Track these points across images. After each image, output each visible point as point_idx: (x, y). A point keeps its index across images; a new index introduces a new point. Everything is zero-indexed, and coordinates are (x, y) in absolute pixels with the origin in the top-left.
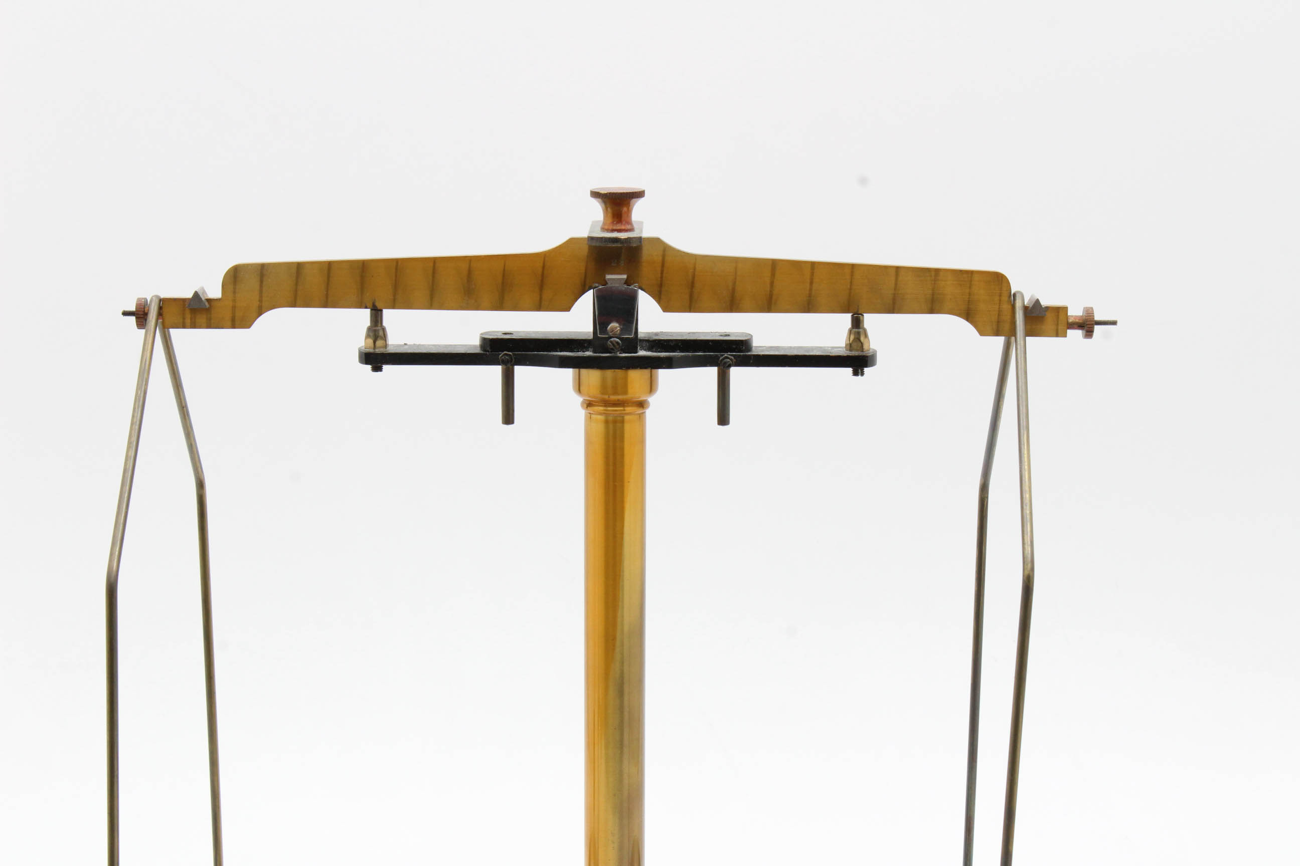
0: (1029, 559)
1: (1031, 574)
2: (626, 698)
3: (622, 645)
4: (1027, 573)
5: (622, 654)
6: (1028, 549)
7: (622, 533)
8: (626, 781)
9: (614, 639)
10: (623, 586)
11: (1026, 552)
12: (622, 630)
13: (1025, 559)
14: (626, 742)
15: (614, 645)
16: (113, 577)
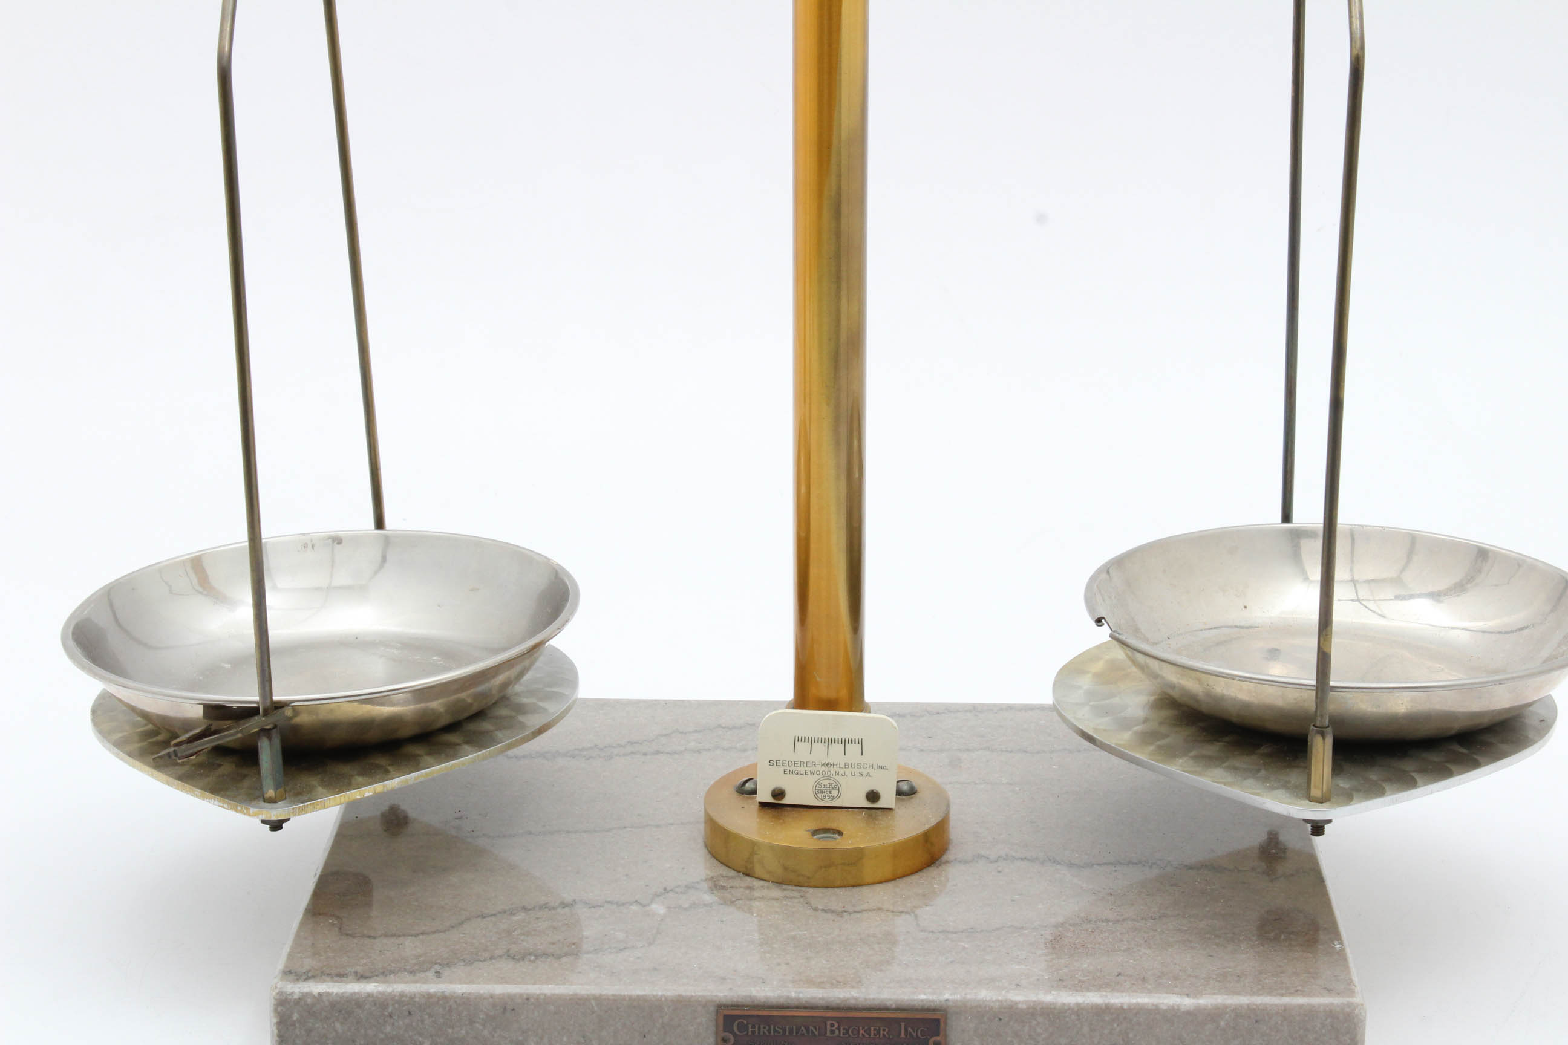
0: (1358, 35)
1: (1360, 54)
2: (844, 221)
3: (839, 154)
4: (1355, 52)
5: (839, 166)
6: (1356, 23)
7: (840, 14)
8: (844, 322)
9: (829, 147)
10: (840, 80)
11: (1354, 27)
12: (840, 137)
13: (1353, 36)
14: (844, 274)
15: (829, 156)
16: (225, 59)
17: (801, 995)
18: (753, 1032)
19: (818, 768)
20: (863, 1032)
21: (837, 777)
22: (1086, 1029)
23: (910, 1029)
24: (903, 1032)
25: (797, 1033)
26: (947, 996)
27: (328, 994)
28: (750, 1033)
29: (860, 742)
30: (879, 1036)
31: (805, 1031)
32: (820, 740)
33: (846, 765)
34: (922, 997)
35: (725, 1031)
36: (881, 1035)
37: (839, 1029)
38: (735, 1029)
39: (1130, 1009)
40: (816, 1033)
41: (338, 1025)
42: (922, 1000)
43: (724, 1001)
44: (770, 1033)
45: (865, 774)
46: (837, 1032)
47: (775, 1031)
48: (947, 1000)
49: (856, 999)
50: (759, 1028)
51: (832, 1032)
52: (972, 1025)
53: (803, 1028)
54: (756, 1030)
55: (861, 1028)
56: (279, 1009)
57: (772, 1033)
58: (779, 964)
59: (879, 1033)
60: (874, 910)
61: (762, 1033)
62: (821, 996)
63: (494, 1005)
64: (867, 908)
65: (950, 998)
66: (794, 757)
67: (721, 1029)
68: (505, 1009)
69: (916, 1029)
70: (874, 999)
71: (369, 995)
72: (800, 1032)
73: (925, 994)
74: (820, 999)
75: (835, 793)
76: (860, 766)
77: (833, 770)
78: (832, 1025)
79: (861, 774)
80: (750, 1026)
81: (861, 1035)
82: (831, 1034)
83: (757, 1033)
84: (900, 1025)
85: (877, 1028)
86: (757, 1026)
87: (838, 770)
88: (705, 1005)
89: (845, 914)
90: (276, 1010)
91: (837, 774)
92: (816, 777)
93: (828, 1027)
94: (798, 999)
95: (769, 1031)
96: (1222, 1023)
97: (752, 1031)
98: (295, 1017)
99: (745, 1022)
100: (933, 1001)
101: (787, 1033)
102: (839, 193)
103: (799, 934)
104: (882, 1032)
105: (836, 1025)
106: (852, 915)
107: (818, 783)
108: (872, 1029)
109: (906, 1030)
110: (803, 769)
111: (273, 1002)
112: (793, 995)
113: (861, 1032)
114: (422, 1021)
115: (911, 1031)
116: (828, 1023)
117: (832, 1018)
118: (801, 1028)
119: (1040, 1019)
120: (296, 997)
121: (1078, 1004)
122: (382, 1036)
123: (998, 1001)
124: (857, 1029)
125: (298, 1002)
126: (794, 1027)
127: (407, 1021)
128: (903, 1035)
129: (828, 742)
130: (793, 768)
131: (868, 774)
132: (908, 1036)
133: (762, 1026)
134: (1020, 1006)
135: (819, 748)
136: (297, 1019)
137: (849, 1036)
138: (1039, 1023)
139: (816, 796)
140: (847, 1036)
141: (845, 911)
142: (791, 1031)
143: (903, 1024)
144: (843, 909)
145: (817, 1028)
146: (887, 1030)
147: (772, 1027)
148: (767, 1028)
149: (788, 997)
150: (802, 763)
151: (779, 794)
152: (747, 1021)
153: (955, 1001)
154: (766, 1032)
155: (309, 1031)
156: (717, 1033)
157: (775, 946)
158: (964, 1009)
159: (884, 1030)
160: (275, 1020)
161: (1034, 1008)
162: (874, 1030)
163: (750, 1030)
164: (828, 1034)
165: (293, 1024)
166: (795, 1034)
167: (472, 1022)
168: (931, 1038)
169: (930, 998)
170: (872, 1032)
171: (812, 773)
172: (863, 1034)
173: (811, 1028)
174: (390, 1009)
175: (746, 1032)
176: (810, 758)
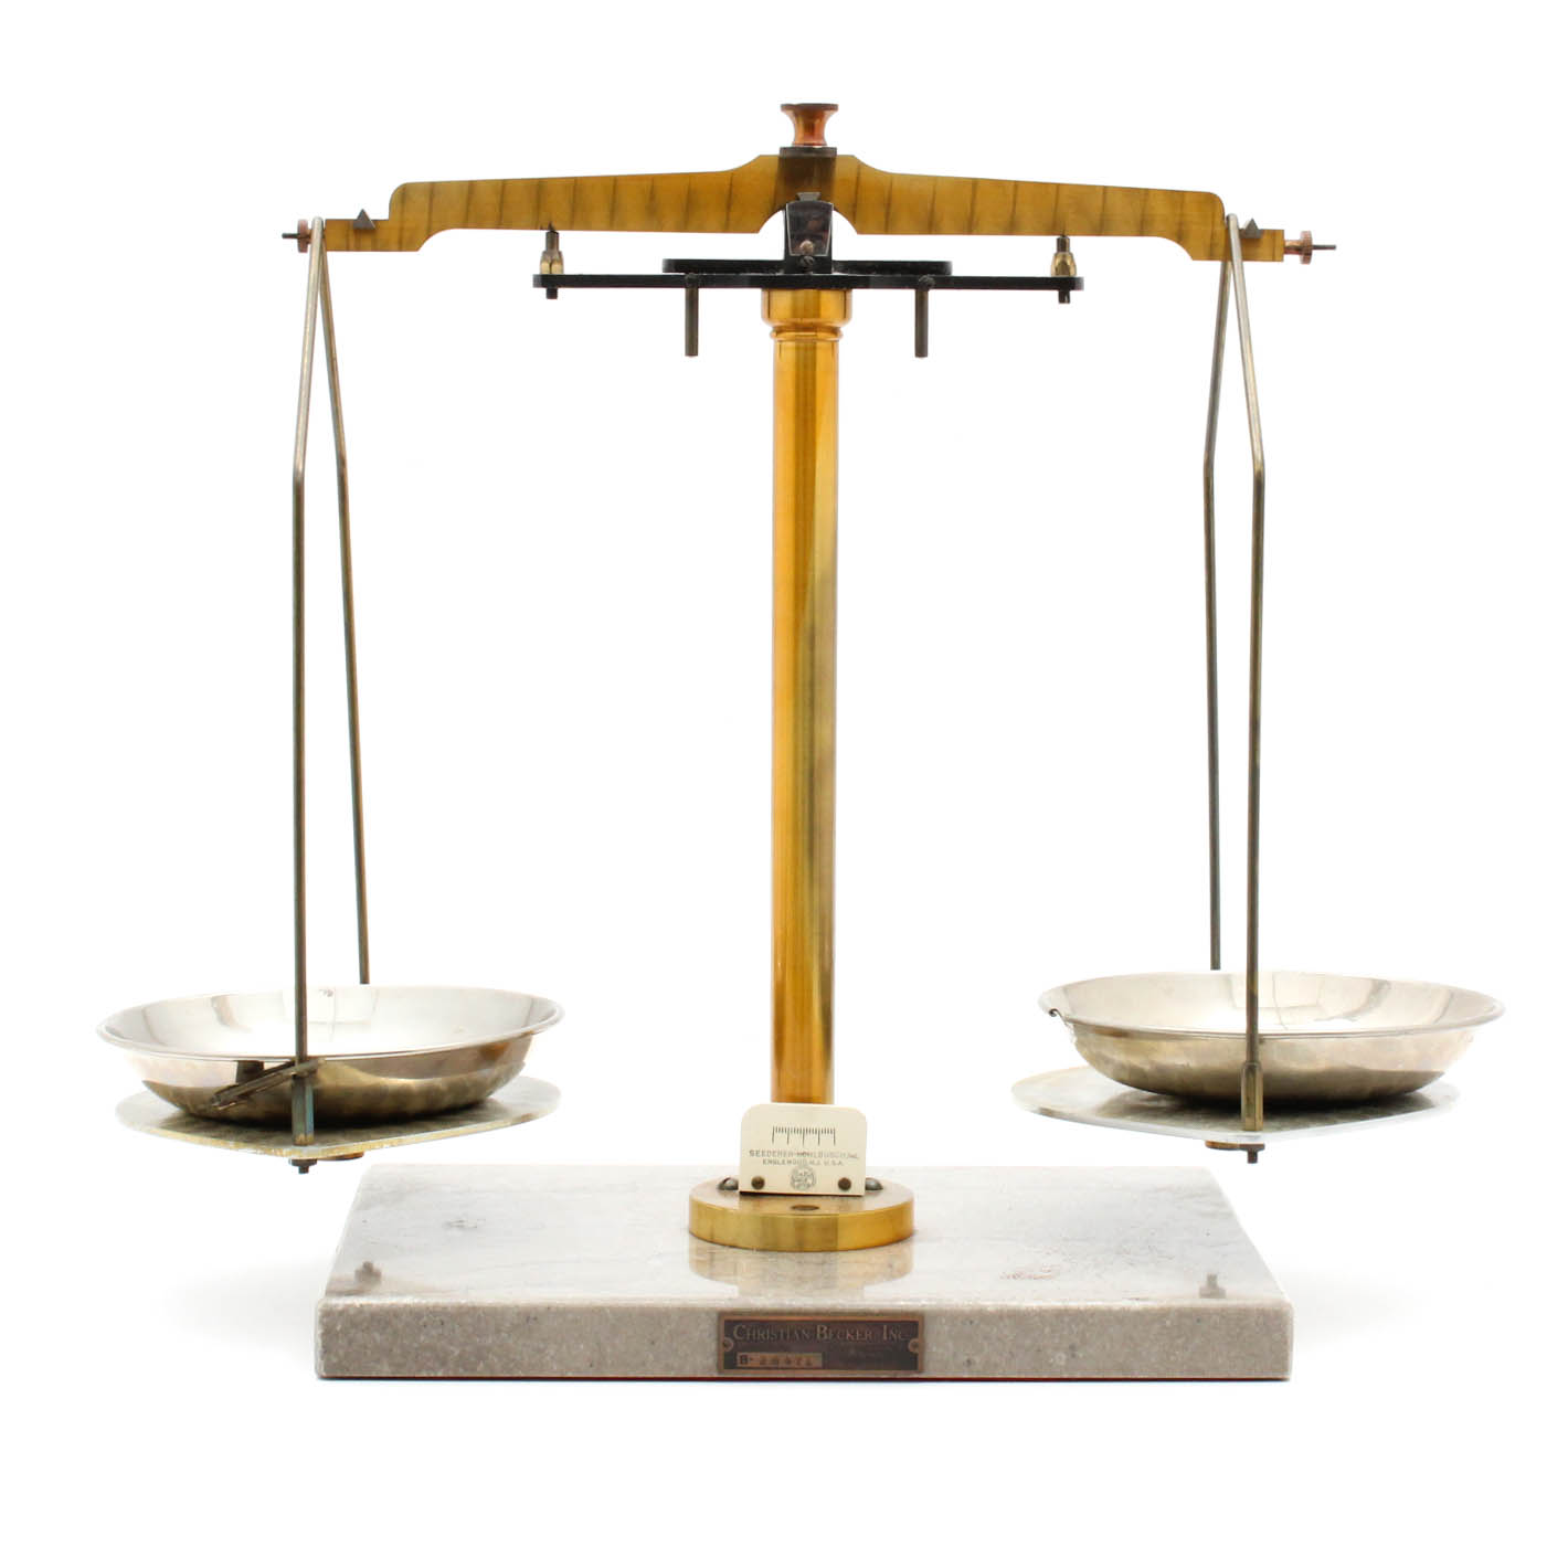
0: (1260, 458)
1: (1262, 472)
3: (813, 593)
4: (1257, 470)
6: (1256, 445)
9: (805, 585)
11: (1255, 449)
15: (805, 594)
16: (300, 476)
17: (794, 1303)
18: (751, 1337)
19: (795, 1157)
21: (811, 1166)
22: (1047, 1330)
23: (891, 1331)
24: (885, 1333)
25: (790, 1337)
26: (923, 1302)
27: (370, 1305)
28: (748, 1338)
29: (833, 1132)
32: (797, 1131)
33: (821, 1154)
34: (902, 1303)
35: (727, 1336)
36: (866, 1336)
38: (735, 1333)
39: (1086, 1311)
40: (808, 1337)
41: (377, 1336)
42: (901, 1306)
44: (766, 1337)
45: (837, 1162)
46: (826, 1337)
47: (771, 1335)
48: (923, 1305)
50: (756, 1332)
51: (822, 1335)
52: (946, 1328)
54: (754, 1333)
55: (847, 1331)
56: (325, 1320)
57: (768, 1338)
59: (863, 1336)
62: (811, 1303)
63: (519, 1314)
65: (927, 1303)
66: (772, 1148)
67: (722, 1334)
68: (528, 1319)
69: (897, 1331)
70: (858, 1305)
71: (406, 1306)
72: (793, 1337)
73: (904, 1301)
75: (810, 1181)
76: (832, 1155)
77: (808, 1159)
78: (822, 1328)
79: (834, 1163)
80: (748, 1330)
81: (847, 1338)
82: (820, 1338)
83: (754, 1338)
84: (882, 1328)
85: (862, 1330)
87: (812, 1159)
88: (708, 1312)
90: (321, 1322)
91: (812, 1163)
92: (793, 1166)
93: (819, 1330)
95: (765, 1335)
96: (1168, 1323)
97: (750, 1334)
98: (339, 1328)
100: (912, 1306)
102: (813, 628)
104: (866, 1334)
105: (826, 1328)
107: (795, 1171)
108: (858, 1331)
110: (780, 1160)
111: (319, 1314)
113: (848, 1335)
114: (453, 1331)
115: (893, 1333)
118: (793, 1331)
119: (1007, 1321)
120: (340, 1308)
121: (1040, 1308)
122: (416, 1345)
123: (969, 1305)
124: (844, 1331)
125: (341, 1313)
127: (440, 1331)
128: (885, 1338)
129: (805, 1132)
130: (772, 1158)
131: (840, 1163)
132: (890, 1339)
133: (759, 1331)
134: (989, 1309)
135: (795, 1138)
136: (341, 1330)
138: (1005, 1326)
139: (792, 1184)
140: (835, 1339)
142: (785, 1335)
143: (885, 1327)
145: (809, 1331)
146: (871, 1331)
148: (764, 1332)
150: (780, 1153)
151: (758, 1183)
152: (746, 1326)
153: (931, 1306)
154: (763, 1336)
155: (350, 1342)
156: (718, 1339)
158: (939, 1315)
159: (868, 1332)
160: (320, 1332)
161: (1001, 1311)
163: (748, 1333)
164: (818, 1337)
165: (337, 1335)
166: (788, 1338)
167: (498, 1331)
168: (910, 1338)
170: (858, 1334)
171: (790, 1162)
172: (849, 1337)
173: (804, 1332)
174: (425, 1319)
175: (744, 1337)
176: (788, 1148)
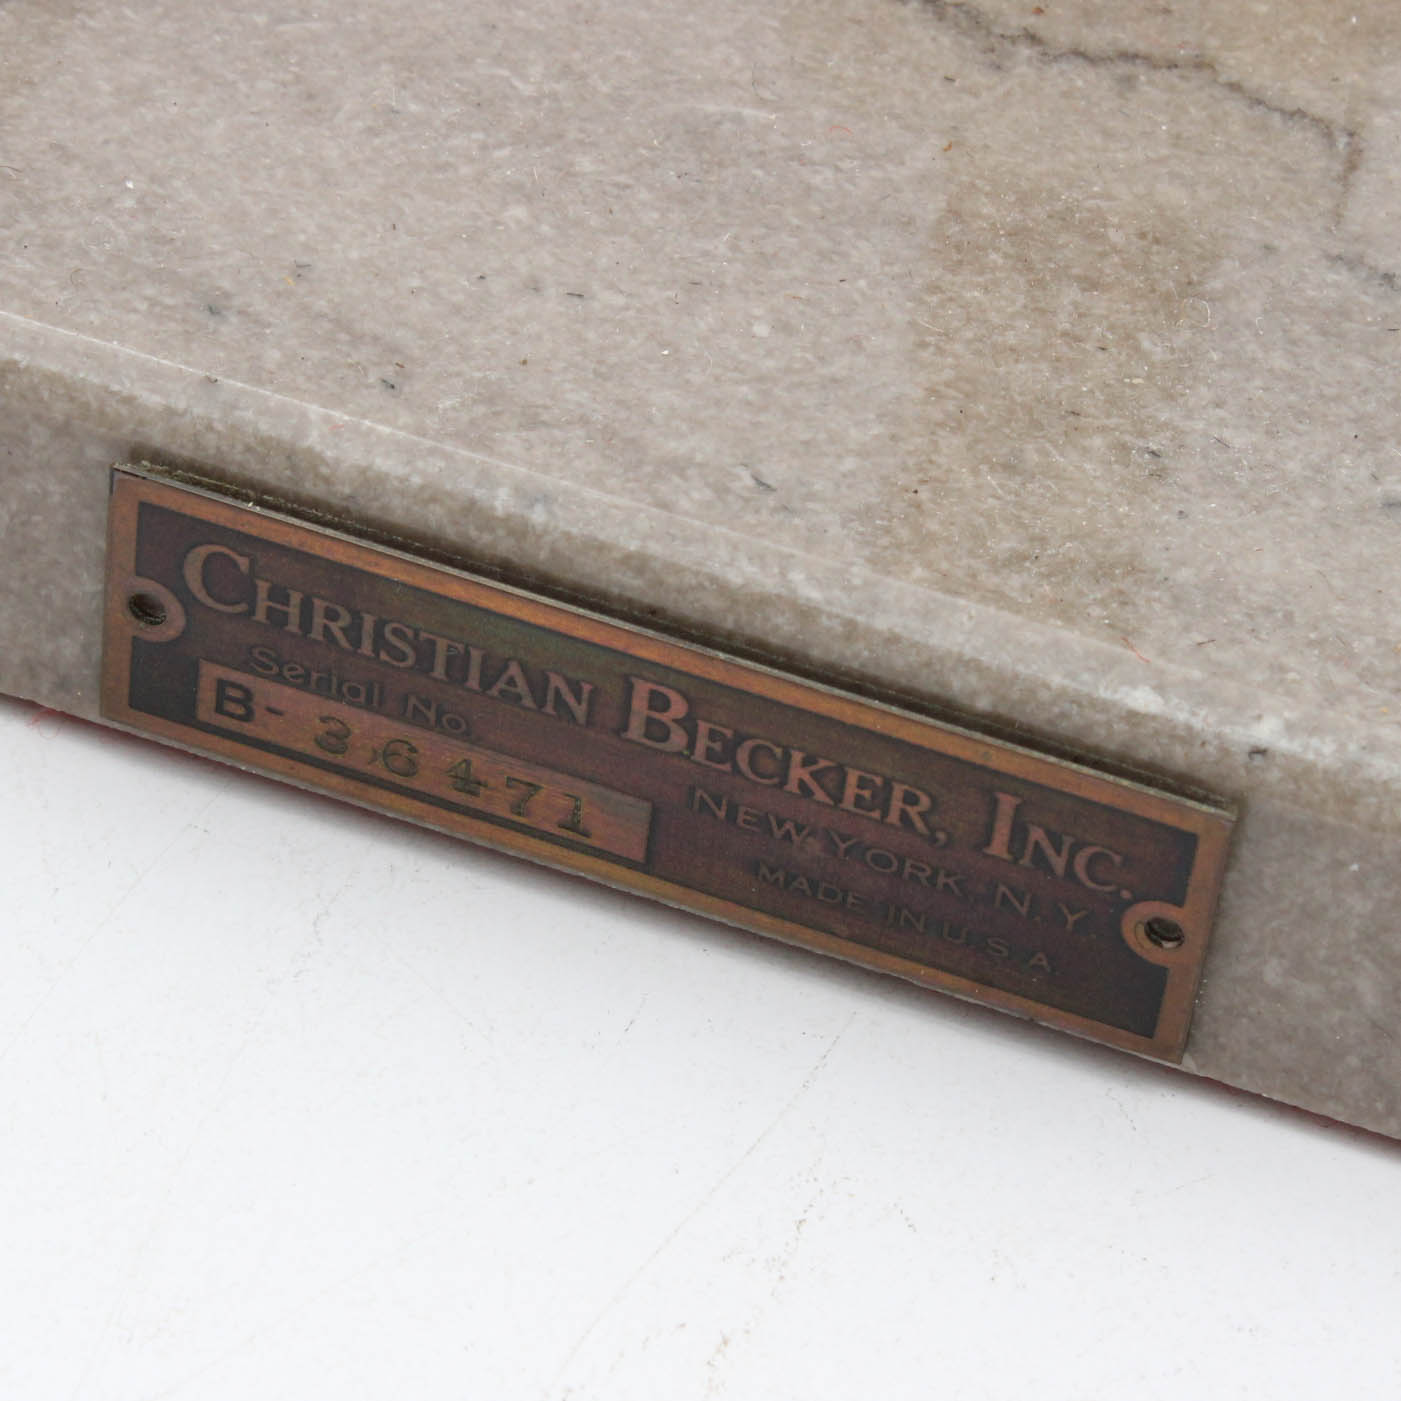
17: (538, 516)
18: (278, 619)
20: (807, 778)
23: (1037, 834)
24: (1003, 830)
25: (487, 683)
26: (1266, 731)
28: (260, 615)
30: (885, 813)
31: (522, 687)
34: (1142, 699)
35: (144, 570)
36: (894, 818)
37: (689, 724)
38: (192, 574)
40: (580, 711)
42: (1133, 717)
43: (157, 437)
44: (356, 642)
46: (678, 739)
48: (1259, 751)
49: (806, 613)
50: (307, 607)
51: (656, 727)
53: (514, 670)
54: (294, 611)
55: (797, 757)
57: (367, 648)
58: (535, 287)
59: (883, 796)
60: (1172, 65)
61: (317, 634)
62: (633, 546)
64: (1142, 47)
65: (1283, 744)
67: (128, 553)
69: (1068, 841)
70: (893, 639)
72: (501, 685)
73: (1160, 688)
74: (629, 560)
78: (659, 702)
80: (263, 587)
81: (792, 786)
82: (647, 735)
83: (293, 627)
85: (878, 781)
86: (296, 598)
89: (1025, 51)
93: (640, 702)
94: (519, 529)
95: (354, 632)
97: (270, 611)
99: (243, 563)
100: (1189, 737)
101: (439, 672)
103: (738, 119)
104: (897, 804)
105: (679, 706)
106: (1055, 69)
108: (853, 777)
109: (1019, 831)
112: (502, 501)
113: (797, 773)
115: (1045, 844)
116: (642, 690)
117: (663, 672)
118: (506, 667)
124: (778, 751)
126: (476, 655)
128: (999, 846)
132: (1026, 861)
133: (319, 604)
137: (736, 770)
140: (727, 767)
141: (1033, 38)
143: (1007, 803)
144: (1031, 21)
145: (586, 688)
146: (925, 802)
147: (369, 621)
148: (345, 619)
149: (471, 507)
152: (253, 563)
153: (1301, 773)
154: (339, 635)
156: (110, 570)
157: (585, 164)
159: (910, 799)
162: (862, 783)
163: (263, 603)
164: (636, 731)
166: (473, 682)
168: (1136, 900)
169: (1181, 713)
170: (851, 790)
172: (802, 784)
173: (556, 681)
175: (241, 608)
